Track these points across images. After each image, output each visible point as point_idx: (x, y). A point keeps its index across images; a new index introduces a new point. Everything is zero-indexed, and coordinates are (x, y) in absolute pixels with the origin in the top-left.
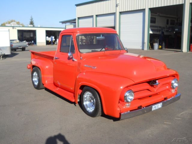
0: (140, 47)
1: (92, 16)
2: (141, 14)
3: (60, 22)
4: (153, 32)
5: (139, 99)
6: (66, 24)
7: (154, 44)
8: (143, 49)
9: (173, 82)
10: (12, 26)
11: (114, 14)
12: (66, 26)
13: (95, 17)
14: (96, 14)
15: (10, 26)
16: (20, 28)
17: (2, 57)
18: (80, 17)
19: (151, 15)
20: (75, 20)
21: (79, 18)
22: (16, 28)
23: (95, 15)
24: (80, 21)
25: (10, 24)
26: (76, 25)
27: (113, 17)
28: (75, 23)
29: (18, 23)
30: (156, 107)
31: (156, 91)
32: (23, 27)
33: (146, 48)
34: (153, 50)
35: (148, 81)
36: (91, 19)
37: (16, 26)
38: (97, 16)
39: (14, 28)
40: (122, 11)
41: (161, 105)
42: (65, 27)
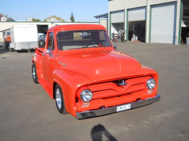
0: (171, 42)
1: (123, 11)
2: (173, 7)
3: (94, 17)
4: (186, 26)
5: (103, 99)
6: (99, 19)
7: (187, 38)
8: (174, 44)
9: (149, 82)
10: (52, 21)
11: (145, 7)
12: (99, 20)
13: (126, 11)
14: (128, 8)
15: (50, 21)
16: (60, 23)
17: (30, 52)
18: (112, 11)
19: (184, 7)
20: (107, 14)
21: (111, 13)
22: (55, 23)
23: (126, 9)
24: (112, 15)
25: (50, 20)
26: (108, 19)
27: (144, 10)
28: (108, 17)
29: (59, 19)
30: (123, 107)
31: (123, 92)
32: (63, 22)
33: (177, 43)
34: (185, 45)
35: (114, 80)
36: (122, 13)
37: (55, 21)
38: (128, 10)
39: (53, 24)
40: (153, 4)
41: (130, 106)
42: (99, 22)
